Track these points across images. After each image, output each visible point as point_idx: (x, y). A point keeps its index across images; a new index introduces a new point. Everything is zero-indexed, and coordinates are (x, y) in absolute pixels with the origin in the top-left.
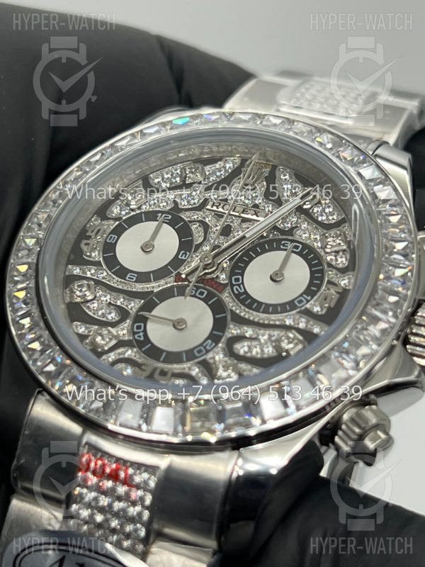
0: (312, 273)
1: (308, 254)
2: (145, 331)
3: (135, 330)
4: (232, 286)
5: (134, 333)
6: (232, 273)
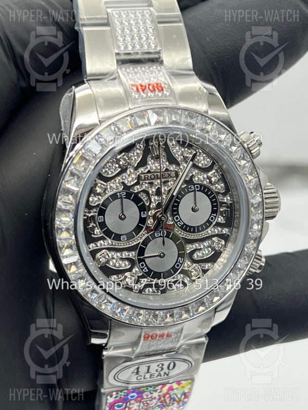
0: (211, 200)
1: (204, 189)
2: (146, 266)
3: (142, 267)
4: (176, 223)
5: (142, 269)
6: (173, 216)
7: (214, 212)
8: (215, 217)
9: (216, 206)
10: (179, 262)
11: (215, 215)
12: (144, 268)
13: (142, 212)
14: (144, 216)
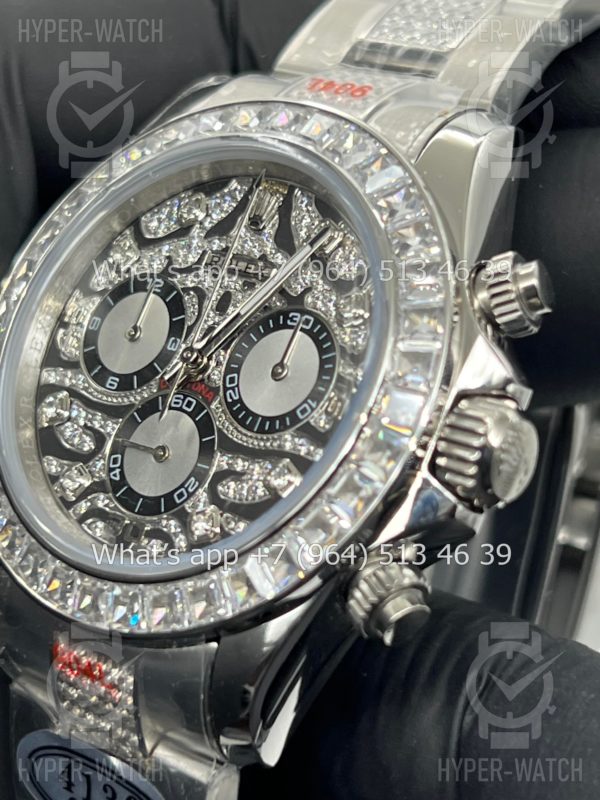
0: (322, 363)
1: (320, 332)
2: (122, 466)
3: (111, 465)
4: (226, 390)
5: (110, 470)
6: (228, 372)
8: (313, 410)
9: (327, 384)
10: (187, 489)
11: (314, 405)
12: (114, 469)
13: (173, 338)
14: (173, 349)
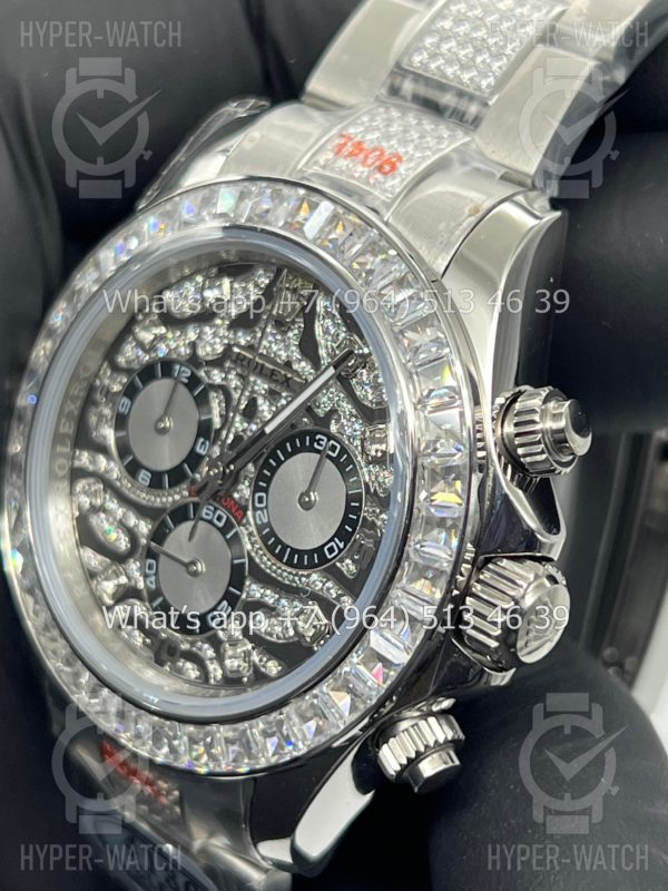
0: (348, 499)
1: (346, 463)
2: (157, 574)
3: (147, 571)
4: (255, 510)
5: (146, 576)
6: (257, 489)
7: (341, 534)
8: (340, 550)
9: (354, 524)
11: (341, 545)
12: (151, 575)
13: (202, 439)
